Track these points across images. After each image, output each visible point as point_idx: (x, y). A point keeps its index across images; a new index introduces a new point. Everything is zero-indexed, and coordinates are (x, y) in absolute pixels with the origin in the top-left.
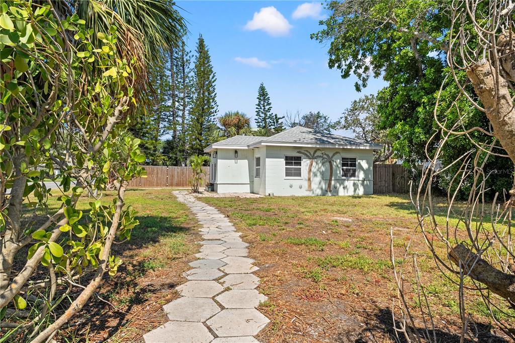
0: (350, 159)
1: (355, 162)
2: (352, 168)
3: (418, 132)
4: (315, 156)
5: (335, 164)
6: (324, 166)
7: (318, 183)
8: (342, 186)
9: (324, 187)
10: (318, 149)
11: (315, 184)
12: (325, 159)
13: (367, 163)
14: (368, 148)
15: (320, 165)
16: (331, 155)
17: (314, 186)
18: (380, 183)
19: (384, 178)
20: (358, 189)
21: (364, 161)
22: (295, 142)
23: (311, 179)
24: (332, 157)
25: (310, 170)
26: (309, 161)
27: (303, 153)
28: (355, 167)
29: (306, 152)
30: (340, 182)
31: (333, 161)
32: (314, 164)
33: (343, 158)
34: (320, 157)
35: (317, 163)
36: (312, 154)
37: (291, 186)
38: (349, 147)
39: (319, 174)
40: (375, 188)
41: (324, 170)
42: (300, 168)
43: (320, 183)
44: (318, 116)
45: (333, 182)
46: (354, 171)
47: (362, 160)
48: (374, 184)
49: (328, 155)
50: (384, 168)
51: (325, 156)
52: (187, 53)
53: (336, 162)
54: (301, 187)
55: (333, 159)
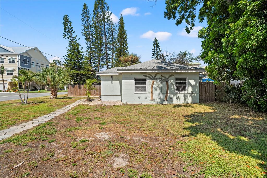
0: (182, 79)
1: (186, 81)
2: (183, 85)
3: (221, 57)
4: (156, 77)
5: (170, 82)
6: (162, 84)
7: (158, 95)
8: (175, 97)
9: (162, 97)
10: (158, 73)
11: (156, 95)
12: (163, 80)
13: (195, 81)
14: (194, 71)
15: (159, 83)
16: (167, 77)
17: (155, 97)
18: (205, 95)
19: (208, 91)
20: (187, 99)
21: (192, 80)
22: (140, 69)
23: (153, 92)
24: (168, 78)
25: (152, 87)
26: (151, 81)
27: (147, 76)
28: (186, 84)
29: (149, 76)
30: (174, 94)
31: (169, 81)
32: (155, 83)
33: (176, 79)
34: (159, 78)
35: (157, 82)
36: (154, 77)
37: (139, 98)
38: (179, 71)
39: (158, 89)
40: (201, 99)
41: (162, 86)
42: (146, 86)
43: (159, 95)
44: (185, 54)
45: (168, 95)
46: (185, 87)
47: (191, 79)
48: (200, 96)
49: (165, 77)
50: (208, 85)
51: (163, 78)
52: (114, 25)
53: (171, 81)
54: (146, 98)
55: (169, 79)
